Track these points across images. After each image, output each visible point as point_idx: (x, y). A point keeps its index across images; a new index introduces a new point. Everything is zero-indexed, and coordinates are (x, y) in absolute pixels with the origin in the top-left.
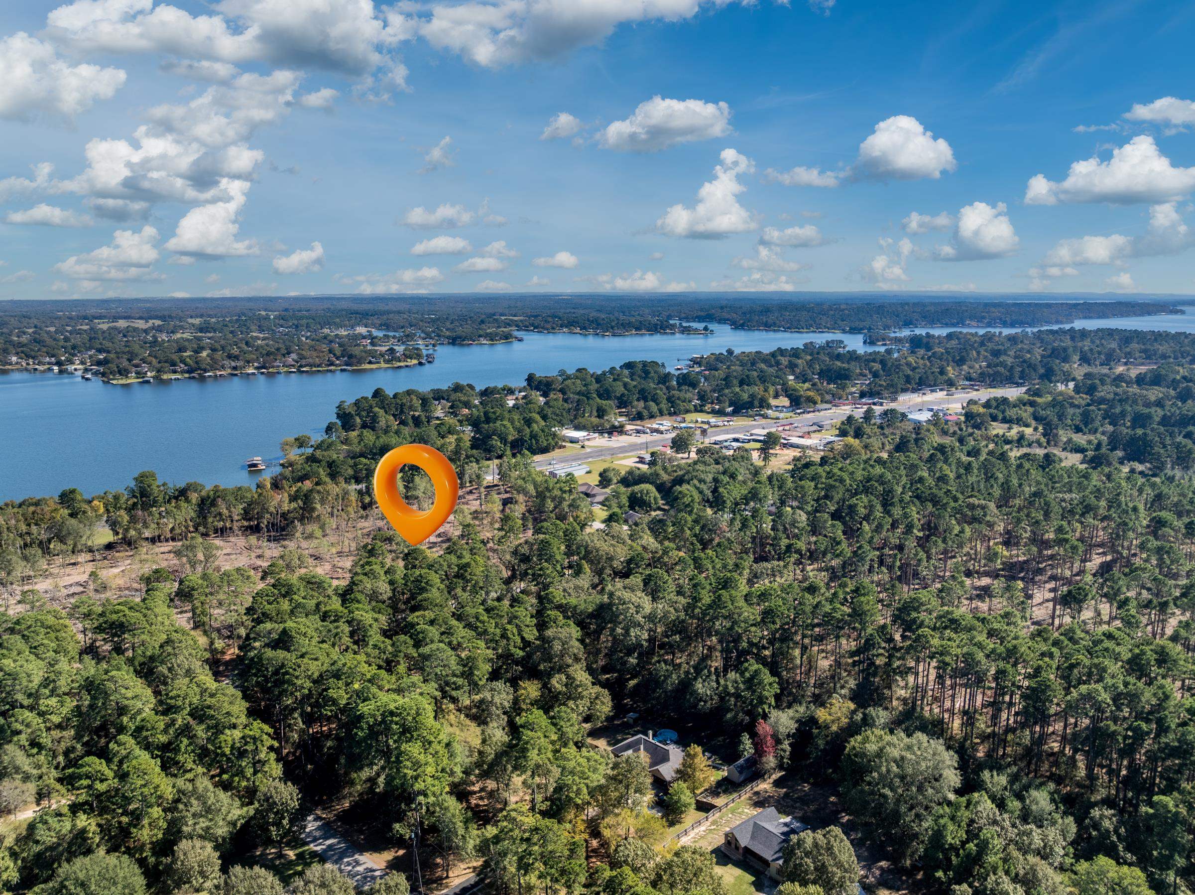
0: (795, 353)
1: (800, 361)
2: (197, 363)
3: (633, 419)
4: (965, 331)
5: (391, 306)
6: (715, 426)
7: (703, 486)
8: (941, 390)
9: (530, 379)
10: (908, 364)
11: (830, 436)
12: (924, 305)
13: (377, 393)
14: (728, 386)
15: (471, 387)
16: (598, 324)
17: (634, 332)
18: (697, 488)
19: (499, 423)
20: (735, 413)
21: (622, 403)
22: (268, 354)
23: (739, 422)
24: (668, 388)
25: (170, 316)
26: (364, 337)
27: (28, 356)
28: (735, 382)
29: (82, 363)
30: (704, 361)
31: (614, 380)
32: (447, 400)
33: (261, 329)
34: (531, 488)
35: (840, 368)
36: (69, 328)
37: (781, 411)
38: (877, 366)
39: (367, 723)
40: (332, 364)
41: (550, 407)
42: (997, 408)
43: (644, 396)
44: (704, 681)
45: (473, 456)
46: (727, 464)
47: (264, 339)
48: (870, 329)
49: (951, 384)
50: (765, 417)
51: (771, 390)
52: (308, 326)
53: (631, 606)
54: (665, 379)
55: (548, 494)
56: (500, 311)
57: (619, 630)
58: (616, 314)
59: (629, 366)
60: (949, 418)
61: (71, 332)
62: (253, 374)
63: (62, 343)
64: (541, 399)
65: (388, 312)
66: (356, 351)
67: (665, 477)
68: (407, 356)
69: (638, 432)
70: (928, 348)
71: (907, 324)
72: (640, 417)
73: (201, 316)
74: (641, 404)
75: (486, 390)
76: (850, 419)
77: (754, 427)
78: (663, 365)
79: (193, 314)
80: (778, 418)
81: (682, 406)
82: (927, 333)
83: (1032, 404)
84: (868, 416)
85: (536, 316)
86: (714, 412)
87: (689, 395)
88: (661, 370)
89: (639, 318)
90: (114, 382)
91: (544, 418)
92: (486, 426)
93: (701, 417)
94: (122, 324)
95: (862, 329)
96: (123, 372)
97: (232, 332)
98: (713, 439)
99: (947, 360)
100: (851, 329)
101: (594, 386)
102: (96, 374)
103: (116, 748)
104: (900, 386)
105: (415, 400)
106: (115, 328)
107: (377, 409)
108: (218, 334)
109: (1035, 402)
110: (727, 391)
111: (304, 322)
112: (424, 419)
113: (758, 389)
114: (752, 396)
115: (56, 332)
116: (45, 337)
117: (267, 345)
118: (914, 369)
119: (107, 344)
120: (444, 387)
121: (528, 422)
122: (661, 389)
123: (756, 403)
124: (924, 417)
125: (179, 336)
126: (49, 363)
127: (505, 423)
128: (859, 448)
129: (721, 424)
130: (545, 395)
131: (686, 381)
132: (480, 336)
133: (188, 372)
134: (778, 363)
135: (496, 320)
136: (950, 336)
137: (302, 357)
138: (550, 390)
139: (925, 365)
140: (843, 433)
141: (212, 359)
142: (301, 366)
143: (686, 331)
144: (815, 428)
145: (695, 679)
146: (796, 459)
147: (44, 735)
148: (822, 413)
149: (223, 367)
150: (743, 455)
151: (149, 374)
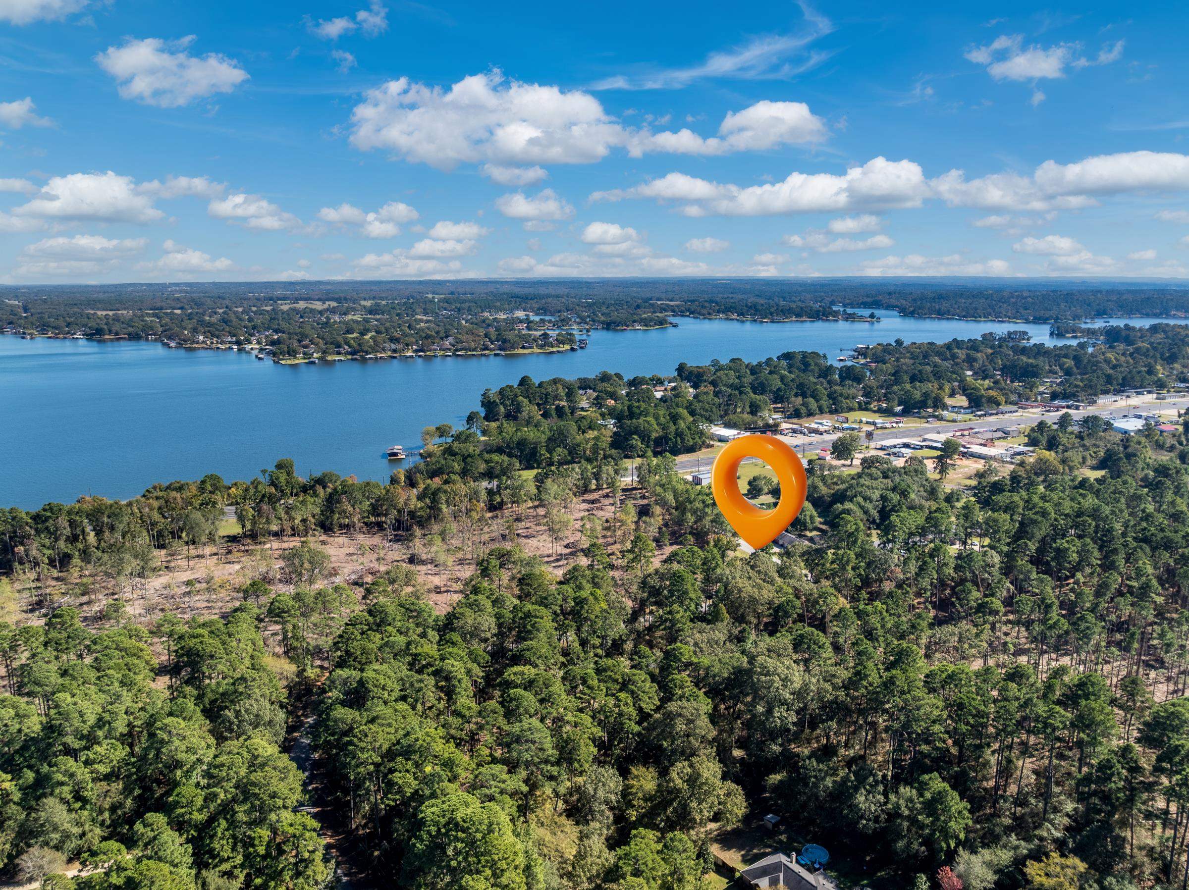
0: (973, 345)
1: (979, 355)
2: (359, 345)
3: (789, 417)
4: (1172, 322)
5: (551, 290)
6: (882, 428)
7: (869, 506)
8: (1149, 392)
10: (1107, 361)
11: (1017, 445)
12: (1120, 293)
13: (524, 381)
14: (896, 382)
15: (619, 376)
16: (756, 310)
17: (794, 319)
18: (862, 507)
19: (642, 418)
20: (906, 413)
21: (778, 398)
22: (428, 337)
23: (909, 424)
24: (829, 382)
25: (345, 299)
26: (521, 321)
27: (214, 336)
28: (906, 378)
29: (259, 343)
30: (870, 353)
31: (771, 373)
32: (594, 390)
33: (426, 313)
34: (670, 498)
35: (1028, 365)
36: (254, 309)
37: (958, 413)
38: (1069, 363)
39: (429, 832)
40: (486, 348)
41: (699, 401)
43: (803, 391)
44: (869, 792)
45: (611, 456)
46: (897, 479)
47: (427, 322)
48: (1056, 319)
49: (1161, 385)
50: (940, 418)
51: (947, 388)
52: (469, 309)
53: (777, 678)
54: (826, 372)
55: (689, 506)
56: (657, 295)
57: (760, 709)
58: (776, 299)
59: (787, 356)
60: (1163, 427)
61: (255, 313)
62: (412, 357)
63: (245, 323)
64: (691, 390)
65: (548, 296)
66: (510, 335)
67: (824, 490)
68: (559, 342)
69: (794, 431)
70: (1129, 341)
71: (1101, 313)
72: (797, 414)
73: (374, 298)
74: (799, 400)
75: (634, 379)
76: (1041, 426)
77: (928, 431)
78: (825, 356)
79: (367, 296)
80: (954, 421)
81: (845, 403)
82: (1126, 325)
84: (1064, 421)
85: (692, 301)
86: (880, 411)
87: (853, 391)
88: (822, 361)
89: (800, 304)
90: (283, 362)
91: (692, 413)
92: (629, 422)
93: (865, 417)
94: (302, 305)
95: (1048, 319)
96: (292, 353)
97: (398, 315)
98: (880, 444)
99: (1154, 357)
100: (1035, 318)
101: (748, 379)
102: (268, 354)
104: (1099, 387)
105: (560, 390)
106: (294, 309)
107: (521, 398)
108: (386, 316)
110: (896, 388)
111: (467, 305)
112: (567, 410)
113: (931, 387)
114: (926, 395)
115: (243, 313)
116: (232, 317)
117: (428, 328)
118: (1114, 367)
119: (284, 325)
120: (591, 376)
121: (674, 418)
122: (822, 384)
123: (930, 402)
124: (1133, 425)
125: (350, 317)
126: (230, 343)
127: (648, 419)
128: (1056, 463)
129: (888, 425)
130: (695, 386)
131: (850, 375)
132: (634, 321)
133: (351, 353)
134: (954, 357)
135: (652, 305)
136: (1154, 329)
137: (459, 341)
138: (701, 381)
139: (1127, 362)
140: (1033, 442)
141: (375, 341)
142: (457, 350)
143: (850, 318)
144: (1000, 434)
145: (856, 789)
146: (980, 475)
147: (90, 787)
148: (1007, 416)
149: (384, 350)
150: (915, 468)
151: (315, 355)
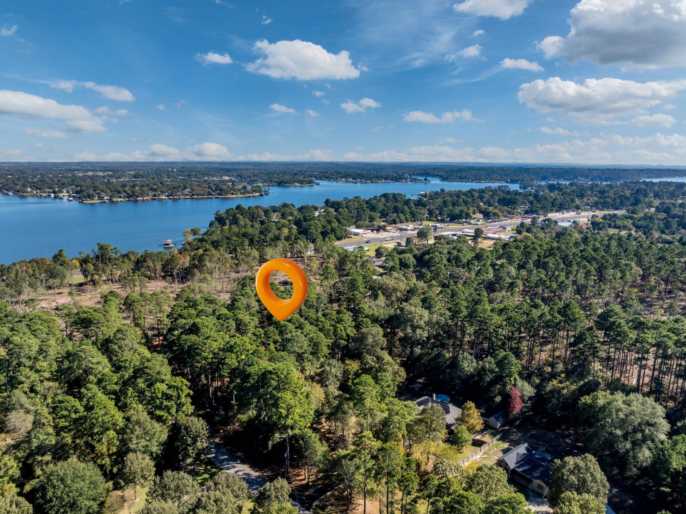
0: (482, 191)
1: (485, 195)
2: (133, 192)
3: (391, 224)
5: (242, 167)
6: (440, 228)
8: (573, 211)
9: (327, 202)
10: (551, 197)
11: (511, 234)
13: (238, 207)
14: (445, 206)
15: (292, 205)
16: (362, 177)
17: (384, 180)
20: (451, 221)
21: (384, 215)
22: (174, 188)
23: (454, 226)
24: (409, 207)
25: (117, 170)
26: (228, 182)
27: (37, 188)
28: (450, 204)
29: (68, 192)
30: (428, 196)
31: (377, 202)
32: (279, 212)
33: (169, 177)
35: (511, 199)
36: (60, 175)
37: (479, 221)
38: (531, 198)
40: (210, 194)
42: (610, 220)
43: (396, 210)
46: (455, 244)
47: (171, 182)
48: (522, 181)
49: (578, 208)
50: (470, 224)
51: (471, 209)
52: (195, 176)
53: (416, 315)
56: (306, 169)
58: (373, 172)
59: (385, 195)
60: (582, 225)
61: (61, 177)
62: (165, 199)
63: (56, 182)
65: (241, 169)
66: (225, 187)
67: (417, 251)
68: (254, 191)
70: (560, 189)
71: (544, 178)
72: (394, 222)
73: (135, 170)
74: (395, 215)
75: (302, 207)
76: (522, 224)
77: (464, 228)
78: (405, 195)
79: (130, 169)
80: (477, 224)
81: (419, 217)
82: (558, 184)
83: (631, 218)
84: (533, 223)
85: (326, 172)
86: (438, 221)
87: (422, 211)
88: (404, 197)
89: (386, 174)
90: (85, 202)
91: (339, 221)
93: (431, 223)
94: (90, 173)
96: (91, 197)
97: (152, 178)
99: (573, 195)
101: (366, 205)
102: (75, 198)
103: (86, 392)
104: (548, 208)
105: (260, 211)
106: (87, 175)
107: (238, 215)
108: (145, 179)
109: (633, 217)
110: (445, 209)
111: (194, 173)
112: (266, 221)
113: (463, 208)
114: (462, 211)
115: (53, 177)
116: (47, 179)
117: (173, 184)
118: (555, 200)
119: (82, 183)
122: (406, 207)
123: (464, 215)
124: (566, 224)
125: (122, 180)
126: (49, 192)
127: (316, 222)
128: (532, 238)
129: (444, 227)
130: (337, 210)
131: (420, 203)
132: (295, 181)
133: (128, 197)
134: (473, 196)
135: (304, 174)
136: (571, 185)
137: (193, 190)
138: (339, 208)
139: (561, 198)
140: (519, 232)
141: (141, 191)
142: (193, 195)
143: (414, 180)
144: (501, 229)
146: (493, 245)
147: (39, 385)
148: (504, 222)
149: (148, 195)
150: (463, 240)
151: (105, 198)
